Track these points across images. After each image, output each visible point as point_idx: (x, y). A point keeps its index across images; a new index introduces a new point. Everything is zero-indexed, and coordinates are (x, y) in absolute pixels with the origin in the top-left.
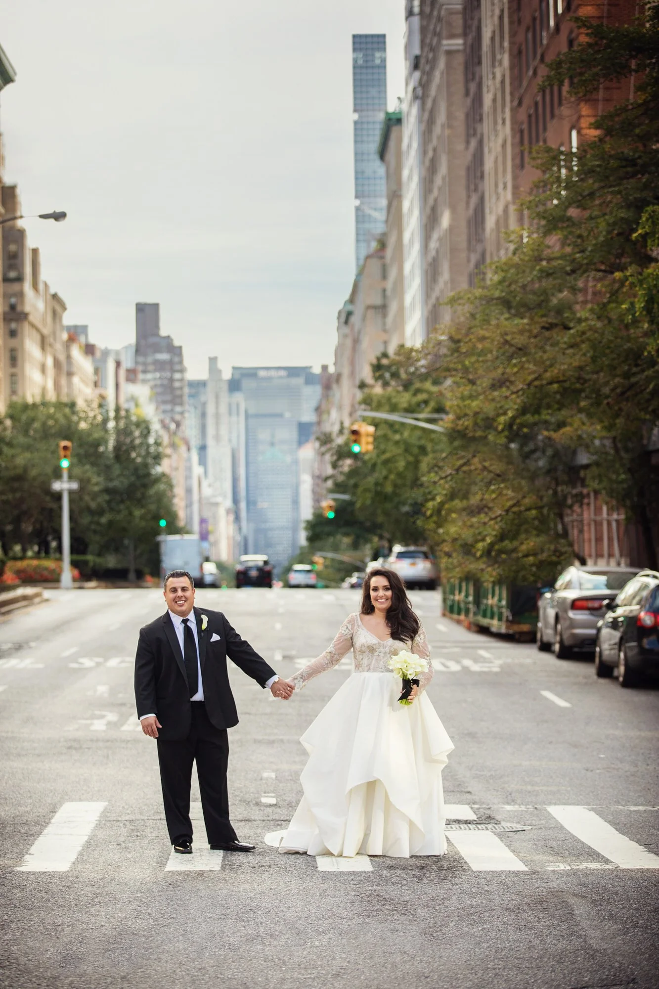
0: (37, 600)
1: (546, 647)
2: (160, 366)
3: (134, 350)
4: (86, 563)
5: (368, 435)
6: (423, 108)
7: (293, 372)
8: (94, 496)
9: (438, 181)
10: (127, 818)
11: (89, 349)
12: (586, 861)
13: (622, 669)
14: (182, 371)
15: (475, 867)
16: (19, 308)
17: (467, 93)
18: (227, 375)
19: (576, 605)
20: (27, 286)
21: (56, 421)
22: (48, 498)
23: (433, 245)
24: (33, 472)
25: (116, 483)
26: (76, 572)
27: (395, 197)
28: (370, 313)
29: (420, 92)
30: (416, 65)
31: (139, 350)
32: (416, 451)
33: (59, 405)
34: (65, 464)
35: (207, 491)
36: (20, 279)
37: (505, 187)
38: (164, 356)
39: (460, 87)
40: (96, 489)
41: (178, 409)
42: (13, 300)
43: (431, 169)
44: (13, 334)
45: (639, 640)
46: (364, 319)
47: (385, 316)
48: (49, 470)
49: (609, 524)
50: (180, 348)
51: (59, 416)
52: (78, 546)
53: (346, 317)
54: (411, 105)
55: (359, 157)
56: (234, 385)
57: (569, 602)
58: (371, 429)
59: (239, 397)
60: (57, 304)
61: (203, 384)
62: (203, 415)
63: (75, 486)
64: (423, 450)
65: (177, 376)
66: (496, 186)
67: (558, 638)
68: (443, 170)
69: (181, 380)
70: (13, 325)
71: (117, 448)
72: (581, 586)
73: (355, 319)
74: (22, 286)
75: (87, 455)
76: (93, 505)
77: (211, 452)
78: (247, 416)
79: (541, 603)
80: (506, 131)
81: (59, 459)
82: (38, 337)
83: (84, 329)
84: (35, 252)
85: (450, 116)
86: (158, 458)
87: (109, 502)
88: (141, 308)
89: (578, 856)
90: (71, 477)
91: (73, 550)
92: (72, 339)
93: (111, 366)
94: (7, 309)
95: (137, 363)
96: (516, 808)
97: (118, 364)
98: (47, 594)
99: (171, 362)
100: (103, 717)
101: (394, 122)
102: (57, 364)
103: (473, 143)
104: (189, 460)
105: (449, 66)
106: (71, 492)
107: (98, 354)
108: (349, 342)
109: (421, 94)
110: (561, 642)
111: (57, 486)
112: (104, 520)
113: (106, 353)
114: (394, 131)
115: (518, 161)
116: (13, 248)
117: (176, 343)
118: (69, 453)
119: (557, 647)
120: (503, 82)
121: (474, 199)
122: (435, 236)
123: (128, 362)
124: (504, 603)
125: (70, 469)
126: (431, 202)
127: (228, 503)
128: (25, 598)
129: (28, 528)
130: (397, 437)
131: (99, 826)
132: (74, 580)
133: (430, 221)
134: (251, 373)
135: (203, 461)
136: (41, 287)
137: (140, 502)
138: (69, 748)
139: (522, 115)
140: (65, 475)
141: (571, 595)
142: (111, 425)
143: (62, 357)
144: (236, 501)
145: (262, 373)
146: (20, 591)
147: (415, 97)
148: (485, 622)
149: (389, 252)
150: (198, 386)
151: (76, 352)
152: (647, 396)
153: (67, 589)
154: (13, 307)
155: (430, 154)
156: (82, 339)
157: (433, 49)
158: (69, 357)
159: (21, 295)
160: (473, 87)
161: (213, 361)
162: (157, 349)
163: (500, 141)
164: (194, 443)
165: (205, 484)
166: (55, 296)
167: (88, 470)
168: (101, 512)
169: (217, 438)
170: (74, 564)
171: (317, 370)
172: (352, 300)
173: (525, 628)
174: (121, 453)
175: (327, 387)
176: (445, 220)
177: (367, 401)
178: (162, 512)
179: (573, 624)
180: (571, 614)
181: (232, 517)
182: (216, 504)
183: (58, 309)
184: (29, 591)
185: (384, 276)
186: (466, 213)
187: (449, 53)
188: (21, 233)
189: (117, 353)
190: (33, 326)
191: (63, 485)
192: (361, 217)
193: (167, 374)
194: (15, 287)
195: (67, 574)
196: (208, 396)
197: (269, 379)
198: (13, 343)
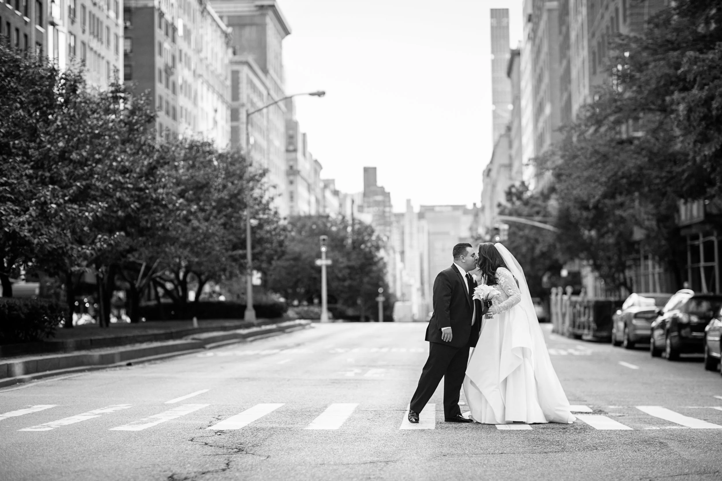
0: (307, 327)
1: (618, 344)
2: (377, 203)
3: (362, 196)
4: (336, 309)
5: (504, 230)
6: (533, 44)
7: (455, 208)
8: (340, 270)
9: (543, 86)
10: (372, 409)
11: (336, 193)
12: (669, 425)
13: (668, 350)
14: (390, 206)
15: (598, 428)
16: (295, 168)
17: (560, 32)
18: (417, 210)
19: (636, 316)
20: (299, 155)
21: (318, 226)
22: (313, 271)
23: (541, 125)
24: (304, 256)
25: (352, 263)
26: (330, 315)
27: (516, 99)
28: (502, 169)
29: (532, 35)
30: (530, 19)
31: (365, 195)
32: (532, 241)
33: (320, 217)
34: (324, 249)
35: (406, 279)
36: (295, 150)
37: (584, 86)
38: (379, 198)
39: (556, 30)
40: (342, 266)
41: (388, 228)
42: (291, 163)
43: (539, 80)
44: (291, 183)
45: (679, 331)
46: (498, 172)
47: (511, 170)
48: (314, 254)
49: (653, 275)
50: (389, 193)
51: (320, 222)
52: (331, 299)
53: (488, 172)
54: (526, 43)
55: (495, 80)
56: (421, 216)
57: (633, 315)
58: (506, 227)
59: (424, 223)
60: (317, 166)
61: (402, 215)
62: (403, 233)
63: (329, 262)
64: (537, 241)
65: (387, 209)
66: (579, 86)
67: (626, 337)
68: (546, 79)
69: (390, 212)
70: (291, 178)
71: (354, 242)
72: (640, 305)
73: (493, 174)
74: (296, 155)
75: (336, 246)
76: (340, 275)
77: (407, 254)
78: (429, 234)
79: (615, 318)
80: (585, 53)
81: (320, 248)
82: (305, 185)
83: (333, 181)
84: (304, 135)
85: (550, 47)
86: (378, 248)
87: (350, 274)
88: (366, 170)
89: (663, 424)
90: (327, 257)
91: (329, 302)
92: (326, 186)
93: (348, 203)
94: (288, 168)
95: (364, 202)
96: (616, 407)
97: (353, 202)
98: (313, 325)
99: (384, 202)
100: (352, 371)
101: (516, 54)
102: (317, 201)
103: (565, 63)
104: (394, 259)
105: (549, 19)
106: (328, 267)
107: (341, 196)
108: (489, 187)
109: (532, 37)
110: (628, 340)
111: (319, 262)
112: (347, 283)
113: (346, 196)
114: (516, 60)
115: (592, 70)
116: (291, 132)
117: (387, 190)
118: (326, 242)
119: (626, 343)
120: (582, 25)
121: (565, 96)
122: (542, 119)
123: (359, 201)
124: (591, 319)
125: (327, 253)
126: (539, 99)
127: (418, 285)
128: (300, 325)
129: (301, 290)
130: (521, 233)
131: (355, 412)
132: (329, 318)
133: (539, 110)
134: (431, 209)
135: (403, 260)
136: (307, 155)
137: (368, 273)
138: (333, 383)
139: (595, 43)
140: (324, 256)
141: (635, 310)
142: (349, 229)
143: (320, 197)
144: (422, 283)
145: (437, 209)
146: (298, 322)
147: (529, 38)
148: (579, 332)
149: (513, 133)
150: (400, 216)
151: (328, 194)
152: (683, 182)
153: (325, 322)
154: (291, 167)
155: (538, 71)
156: (332, 187)
157: (540, 9)
158: (324, 197)
159: (296, 160)
160: (564, 29)
161: (408, 201)
162: (376, 193)
163: (581, 59)
164: (398, 249)
165: (404, 273)
166: (316, 161)
167: (337, 254)
168: (344, 280)
169: (411, 246)
170: (329, 309)
171: (470, 207)
172: (491, 162)
173: (604, 334)
174: (356, 245)
175: (476, 215)
176: (548, 110)
177: (501, 213)
178: (381, 283)
179: (635, 328)
180: (634, 322)
181: (420, 293)
182: (410, 286)
183: (318, 169)
184: (303, 322)
185: (510, 146)
186: (560, 104)
187: (550, 11)
188: (296, 124)
189: (352, 195)
190: (303, 178)
191: (323, 262)
192: (495, 115)
193: (381, 208)
194: (293, 155)
195: (325, 315)
196: (406, 222)
197: (441, 212)
198: (292, 188)
